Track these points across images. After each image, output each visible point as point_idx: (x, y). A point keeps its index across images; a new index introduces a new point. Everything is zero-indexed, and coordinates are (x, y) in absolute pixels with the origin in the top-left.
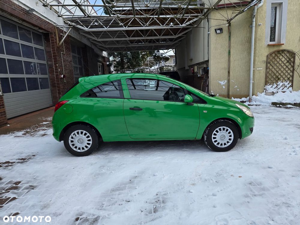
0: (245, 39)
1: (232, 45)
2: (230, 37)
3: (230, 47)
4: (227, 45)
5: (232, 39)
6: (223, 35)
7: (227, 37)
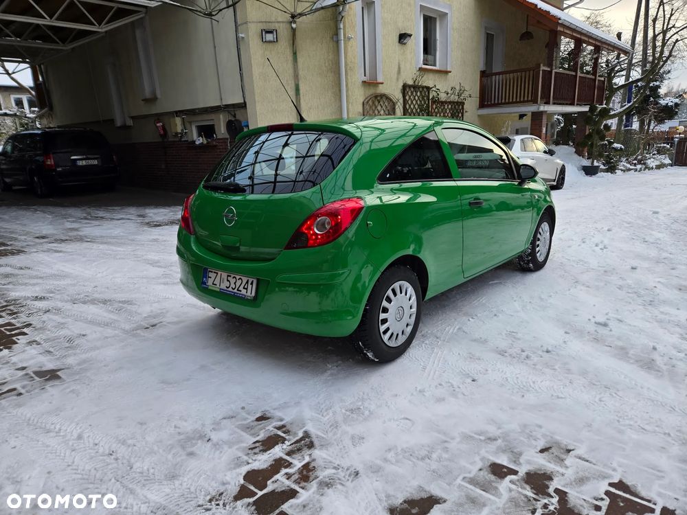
0: (327, 64)
1: (301, 73)
2: (295, 54)
3: (296, 77)
4: (291, 71)
5: (300, 60)
6: (280, 47)
7: (289, 53)
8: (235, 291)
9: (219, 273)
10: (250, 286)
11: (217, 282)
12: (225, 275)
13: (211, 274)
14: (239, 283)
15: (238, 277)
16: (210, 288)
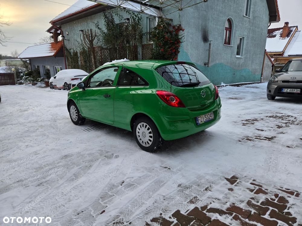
8: (209, 119)
9: (202, 116)
10: (212, 115)
11: (202, 120)
12: (204, 116)
13: (199, 119)
14: (209, 116)
15: (208, 114)
16: (201, 123)
